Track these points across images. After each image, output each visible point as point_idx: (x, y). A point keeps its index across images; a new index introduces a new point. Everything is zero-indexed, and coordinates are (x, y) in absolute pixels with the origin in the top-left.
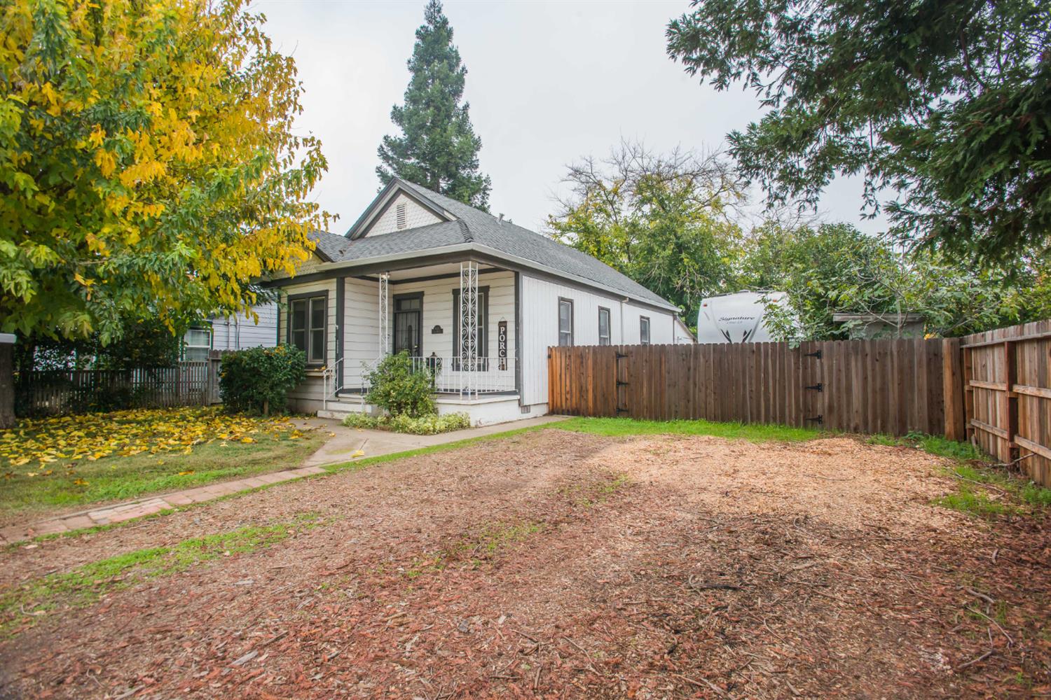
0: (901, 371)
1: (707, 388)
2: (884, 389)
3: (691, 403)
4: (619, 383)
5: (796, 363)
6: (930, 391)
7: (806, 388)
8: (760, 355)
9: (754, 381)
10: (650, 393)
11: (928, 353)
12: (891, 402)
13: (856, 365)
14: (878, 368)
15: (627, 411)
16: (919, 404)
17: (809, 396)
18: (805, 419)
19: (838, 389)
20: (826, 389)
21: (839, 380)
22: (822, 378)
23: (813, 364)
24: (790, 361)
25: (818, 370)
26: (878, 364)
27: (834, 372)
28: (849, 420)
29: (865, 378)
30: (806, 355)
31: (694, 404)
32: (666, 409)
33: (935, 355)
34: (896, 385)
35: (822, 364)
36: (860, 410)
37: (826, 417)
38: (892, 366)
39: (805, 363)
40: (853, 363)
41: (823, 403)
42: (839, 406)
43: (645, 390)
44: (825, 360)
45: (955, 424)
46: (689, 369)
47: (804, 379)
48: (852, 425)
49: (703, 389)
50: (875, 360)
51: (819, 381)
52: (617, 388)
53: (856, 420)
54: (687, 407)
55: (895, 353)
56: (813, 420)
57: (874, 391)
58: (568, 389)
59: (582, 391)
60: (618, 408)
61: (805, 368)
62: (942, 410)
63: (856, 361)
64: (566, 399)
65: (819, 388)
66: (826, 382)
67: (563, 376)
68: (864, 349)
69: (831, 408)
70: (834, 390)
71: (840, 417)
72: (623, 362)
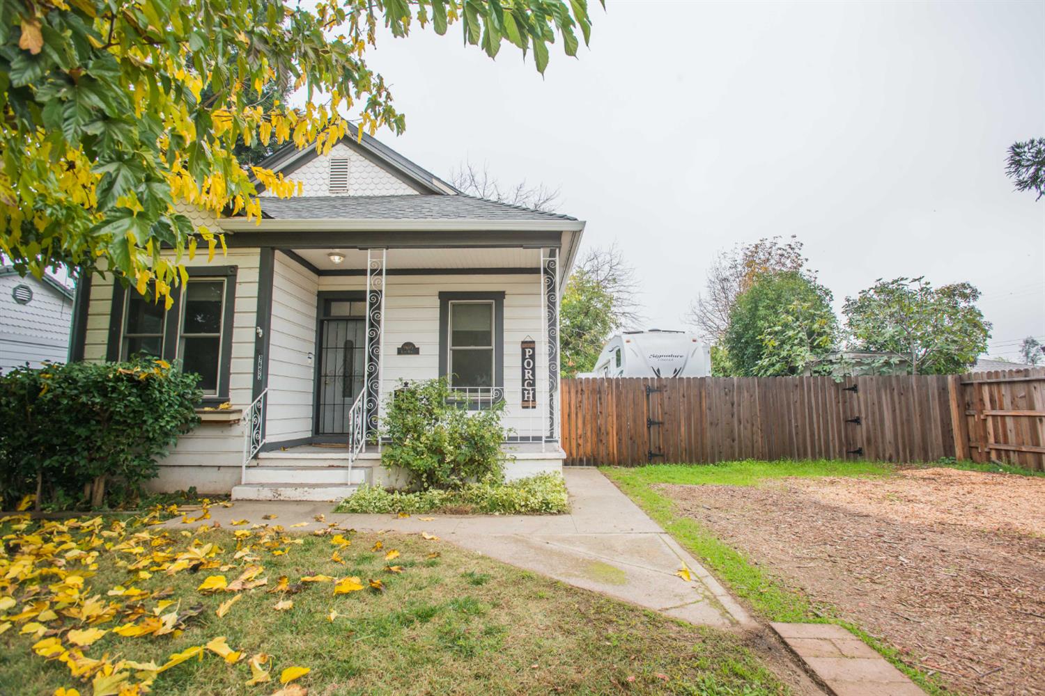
0: (921, 403)
1: (753, 425)
2: (909, 421)
3: (736, 442)
4: (650, 423)
5: (837, 397)
6: (942, 420)
7: (847, 421)
8: (803, 389)
9: (799, 416)
10: (689, 433)
11: (938, 390)
12: (915, 430)
13: (886, 399)
14: (903, 403)
15: (663, 456)
16: (936, 433)
17: (849, 429)
18: (848, 452)
19: (874, 421)
20: (863, 422)
21: (873, 413)
22: (860, 411)
23: (851, 397)
24: (830, 394)
25: (855, 404)
26: (903, 398)
27: (869, 404)
28: (884, 450)
29: (894, 411)
30: (845, 389)
31: (740, 442)
32: (709, 450)
33: (943, 389)
34: (918, 417)
35: (858, 398)
36: (892, 441)
37: (865, 450)
38: (914, 399)
39: (844, 396)
40: (884, 397)
41: (862, 436)
42: (876, 437)
43: (683, 429)
44: (861, 394)
45: (963, 448)
46: (733, 405)
47: (845, 412)
48: (887, 456)
49: (749, 426)
50: (900, 394)
51: (857, 415)
52: (649, 428)
53: (890, 451)
54: (732, 447)
55: (915, 387)
56: (854, 452)
57: (902, 424)
58: (580, 432)
59: (600, 434)
60: (650, 453)
61: (845, 402)
62: (952, 437)
63: (886, 395)
64: (578, 445)
65: (857, 421)
66: (863, 415)
67: (573, 416)
68: (891, 385)
69: (869, 440)
70: (870, 423)
71: (877, 448)
72: (655, 397)
